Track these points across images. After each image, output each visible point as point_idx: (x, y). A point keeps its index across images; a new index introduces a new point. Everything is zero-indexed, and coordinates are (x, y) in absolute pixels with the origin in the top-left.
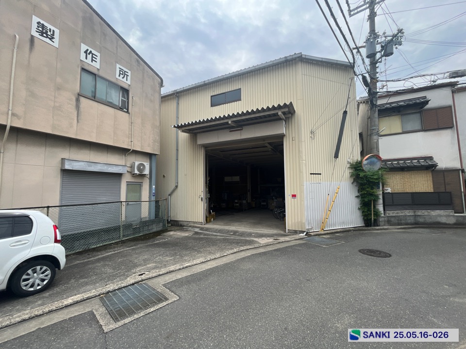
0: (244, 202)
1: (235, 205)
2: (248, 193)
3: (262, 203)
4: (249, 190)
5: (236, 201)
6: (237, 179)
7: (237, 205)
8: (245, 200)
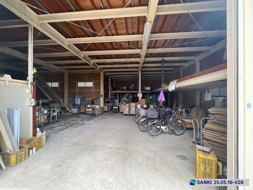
0: (97, 107)
1: (87, 110)
2: (101, 98)
3: (114, 108)
4: (102, 95)
5: (89, 106)
6: (90, 84)
7: (90, 110)
8: (98, 105)
